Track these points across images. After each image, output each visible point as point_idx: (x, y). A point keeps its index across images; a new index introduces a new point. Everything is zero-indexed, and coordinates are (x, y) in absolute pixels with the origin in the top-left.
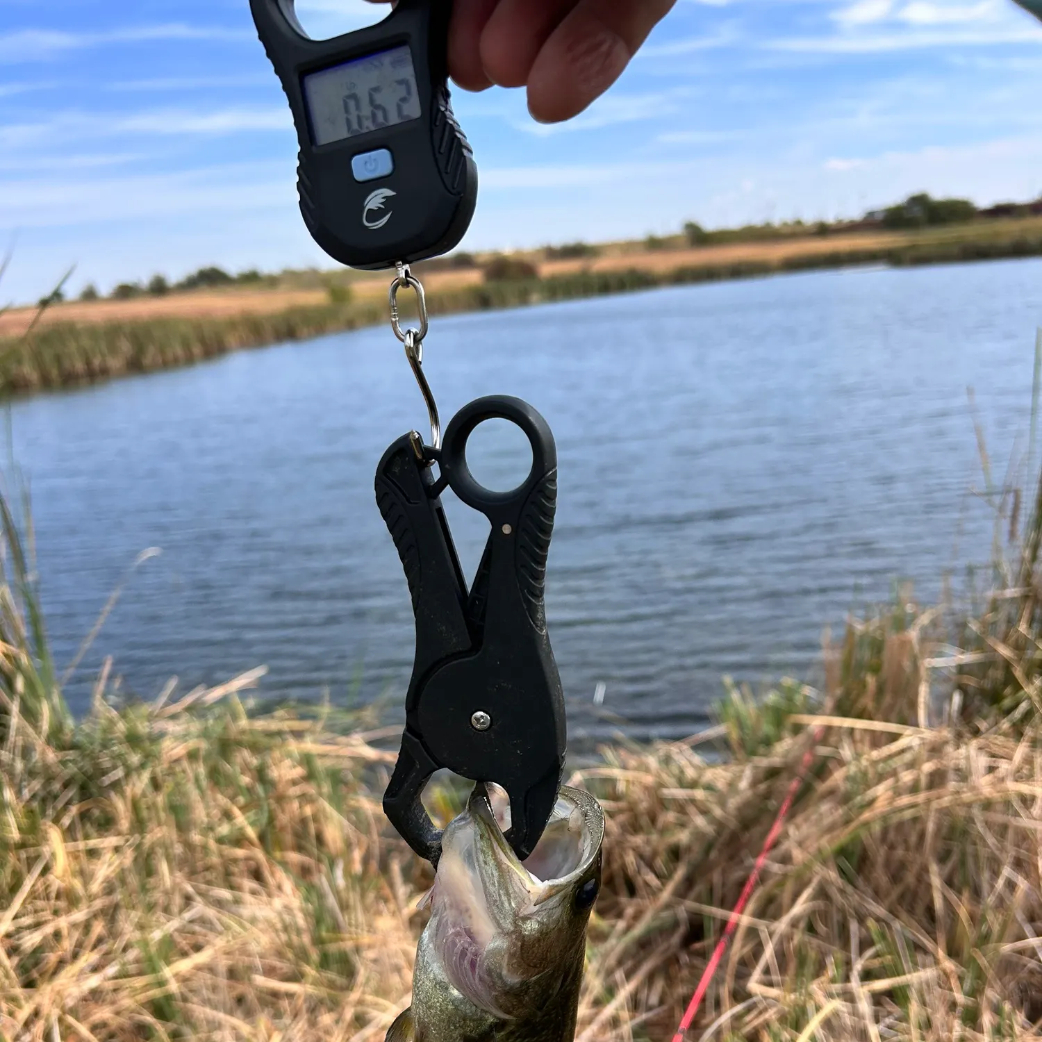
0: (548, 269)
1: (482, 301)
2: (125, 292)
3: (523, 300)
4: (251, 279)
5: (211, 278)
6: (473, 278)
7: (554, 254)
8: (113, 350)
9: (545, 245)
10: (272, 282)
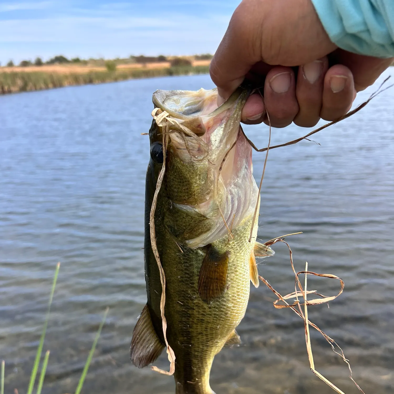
0: (196, 63)
1: (170, 73)
2: (25, 64)
3: (186, 72)
4: (77, 61)
5: (60, 60)
6: (166, 65)
7: (198, 58)
8: (14, 83)
9: (195, 54)
10: (85, 63)
